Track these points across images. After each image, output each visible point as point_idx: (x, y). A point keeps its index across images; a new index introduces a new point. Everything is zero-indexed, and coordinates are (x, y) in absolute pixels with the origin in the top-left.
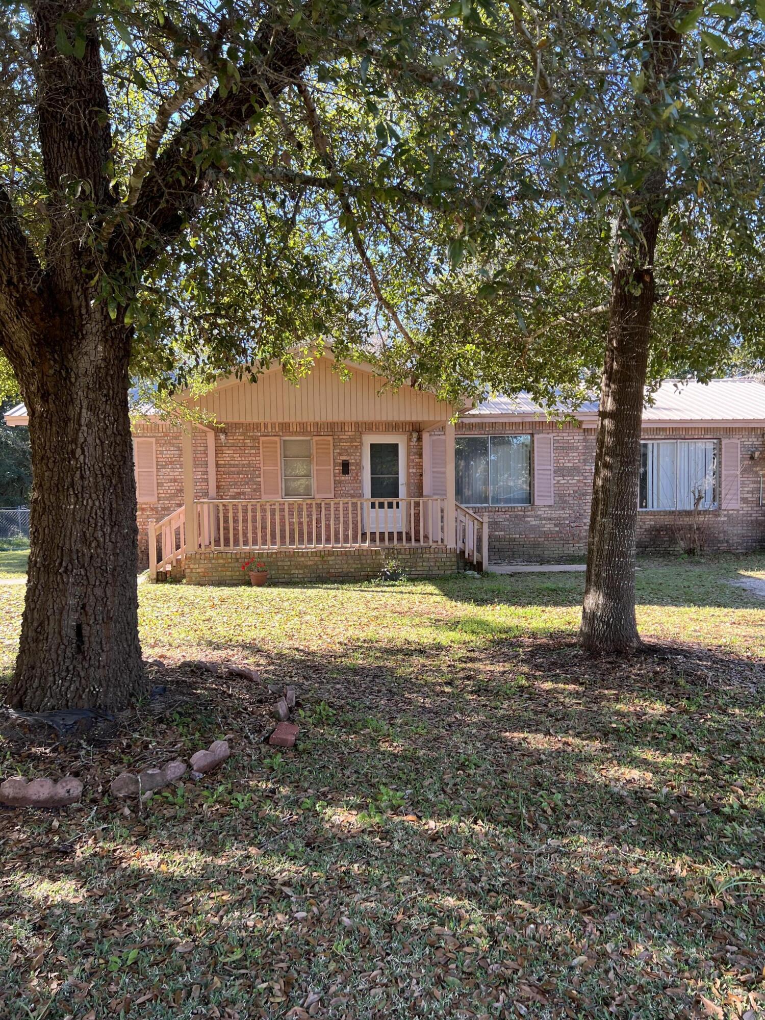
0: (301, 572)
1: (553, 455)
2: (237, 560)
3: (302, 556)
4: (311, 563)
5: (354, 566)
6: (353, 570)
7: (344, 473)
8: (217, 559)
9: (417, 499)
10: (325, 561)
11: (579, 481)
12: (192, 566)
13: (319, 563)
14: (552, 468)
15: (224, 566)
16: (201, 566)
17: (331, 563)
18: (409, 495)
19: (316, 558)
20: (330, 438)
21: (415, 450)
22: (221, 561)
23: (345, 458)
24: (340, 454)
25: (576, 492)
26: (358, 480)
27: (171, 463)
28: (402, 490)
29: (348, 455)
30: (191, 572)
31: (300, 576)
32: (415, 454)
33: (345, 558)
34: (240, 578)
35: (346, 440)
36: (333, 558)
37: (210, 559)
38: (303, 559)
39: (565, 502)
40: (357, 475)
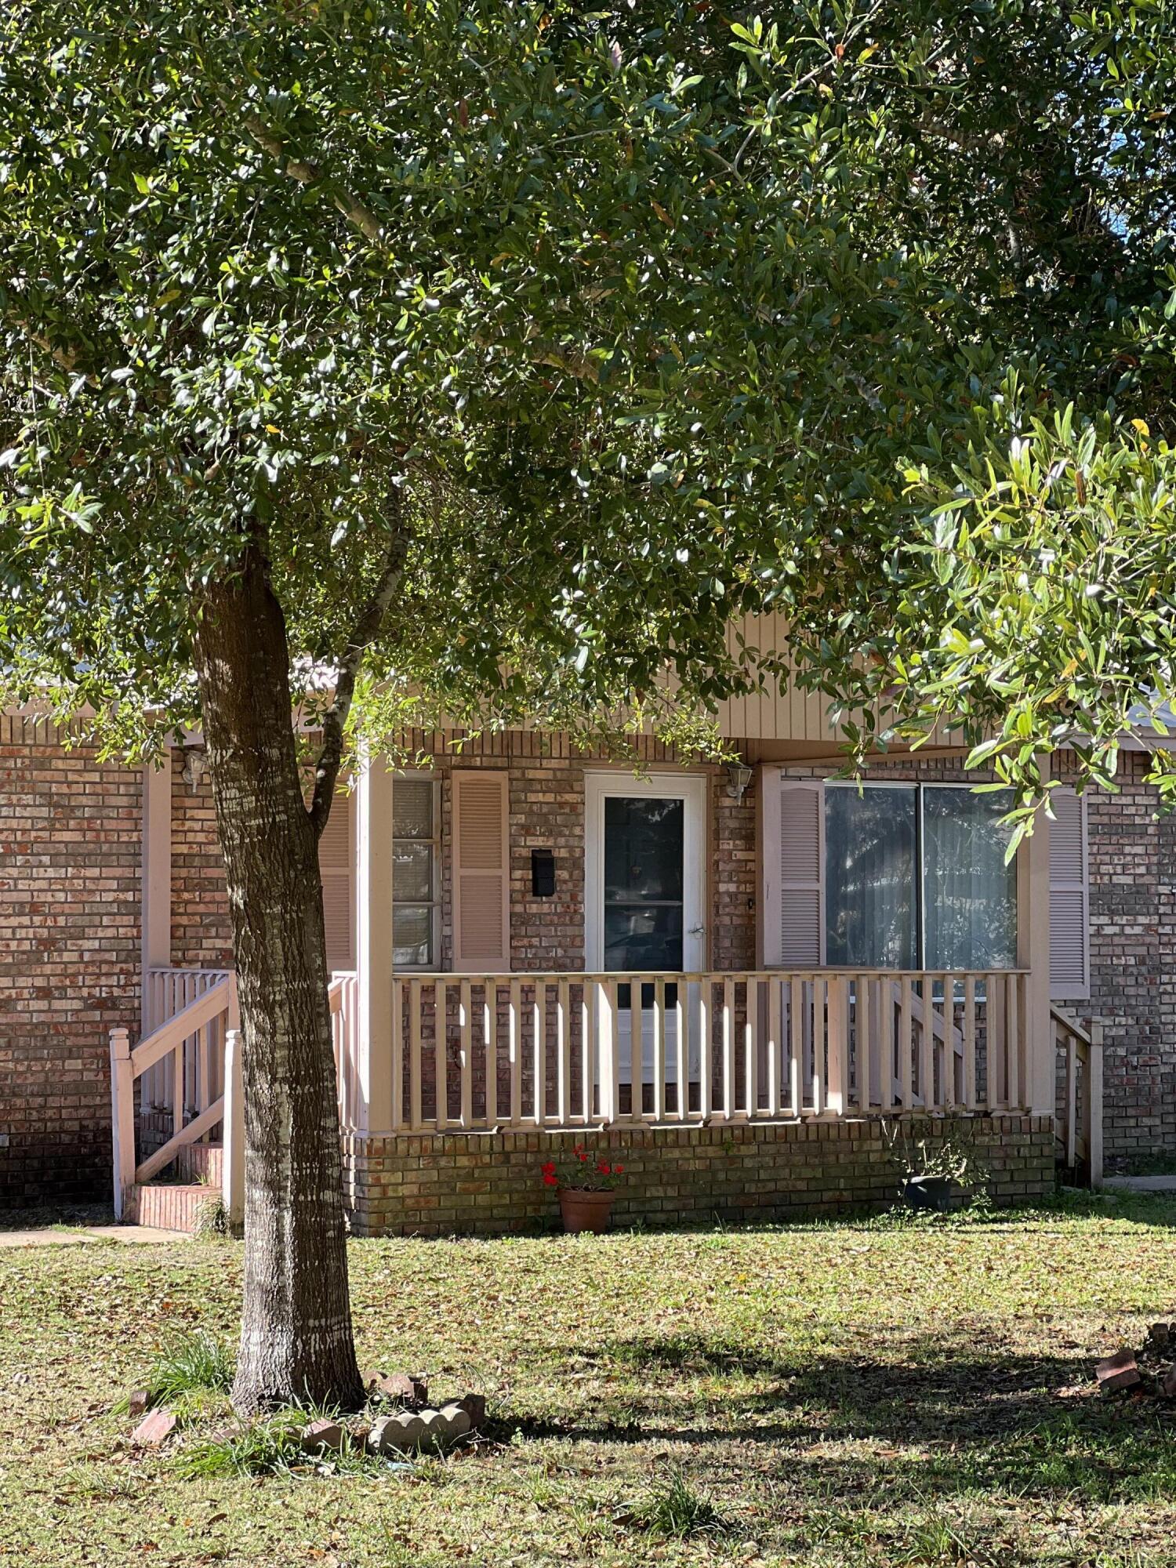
0: (672, 1192)
1: (1086, 849)
2: (506, 1155)
3: (676, 1145)
4: (698, 1165)
5: (807, 1173)
6: (801, 1185)
7: (536, 893)
8: (454, 1154)
9: (740, 976)
10: (732, 1159)
11: (1148, 927)
12: (385, 1178)
13: (718, 1164)
14: (1086, 889)
15: (470, 1176)
16: (411, 1176)
17: (748, 1163)
18: (714, 962)
19: (711, 1151)
20: (501, 777)
21: (733, 824)
22: (463, 1161)
23: (539, 842)
24: (527, 830)
25: (1141, 961)
26: (574, 916)
27: (24, 848)
28: (693, 948)
29: (549, 834)
30: (384, 1196)
31: (669, 1206)
32: (734, 834)
33: (784, 1148)
34: (515, 1213)
35: (545, 787)
36: (753, 1149)
37: (435, 1155)
38: (676, 1153)
39: (1115, 991)
40: (574, 897)
